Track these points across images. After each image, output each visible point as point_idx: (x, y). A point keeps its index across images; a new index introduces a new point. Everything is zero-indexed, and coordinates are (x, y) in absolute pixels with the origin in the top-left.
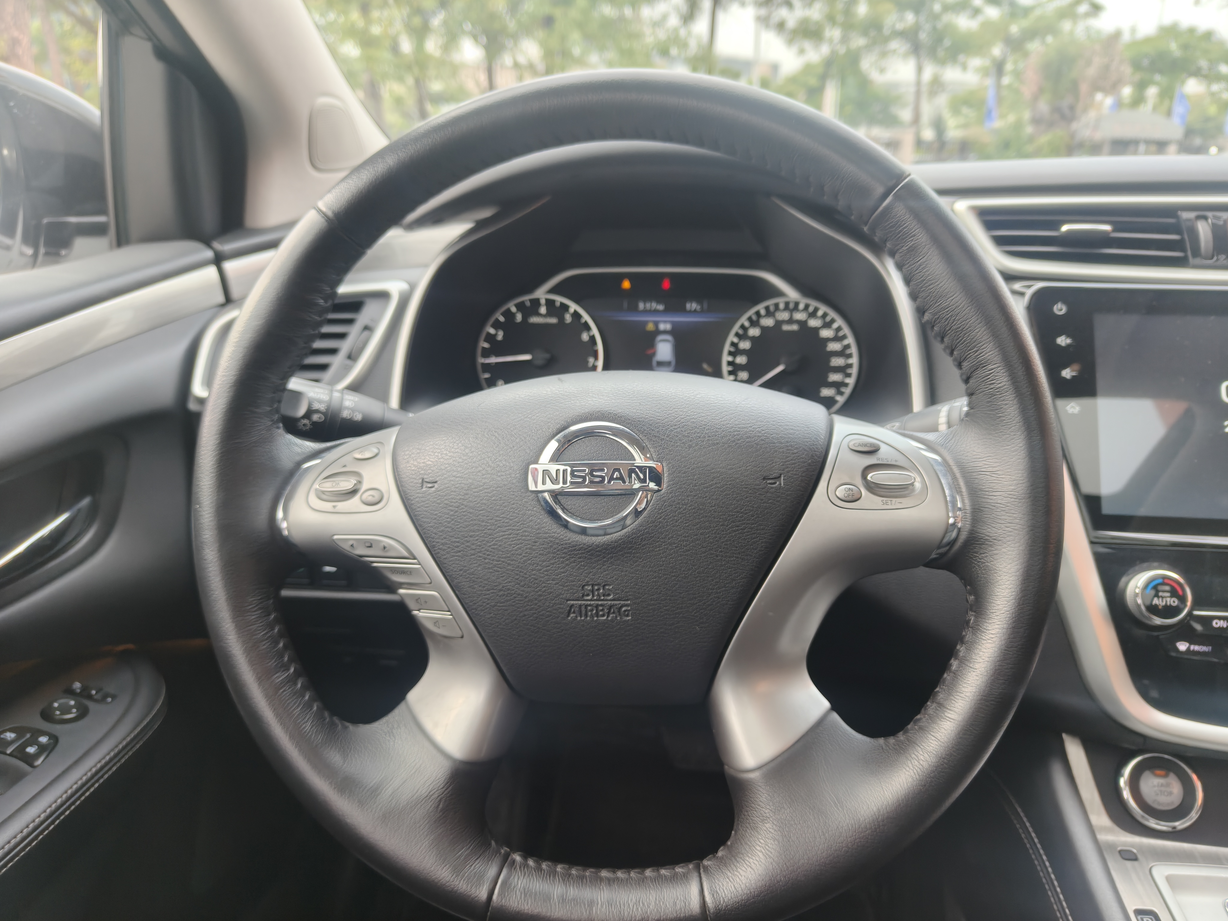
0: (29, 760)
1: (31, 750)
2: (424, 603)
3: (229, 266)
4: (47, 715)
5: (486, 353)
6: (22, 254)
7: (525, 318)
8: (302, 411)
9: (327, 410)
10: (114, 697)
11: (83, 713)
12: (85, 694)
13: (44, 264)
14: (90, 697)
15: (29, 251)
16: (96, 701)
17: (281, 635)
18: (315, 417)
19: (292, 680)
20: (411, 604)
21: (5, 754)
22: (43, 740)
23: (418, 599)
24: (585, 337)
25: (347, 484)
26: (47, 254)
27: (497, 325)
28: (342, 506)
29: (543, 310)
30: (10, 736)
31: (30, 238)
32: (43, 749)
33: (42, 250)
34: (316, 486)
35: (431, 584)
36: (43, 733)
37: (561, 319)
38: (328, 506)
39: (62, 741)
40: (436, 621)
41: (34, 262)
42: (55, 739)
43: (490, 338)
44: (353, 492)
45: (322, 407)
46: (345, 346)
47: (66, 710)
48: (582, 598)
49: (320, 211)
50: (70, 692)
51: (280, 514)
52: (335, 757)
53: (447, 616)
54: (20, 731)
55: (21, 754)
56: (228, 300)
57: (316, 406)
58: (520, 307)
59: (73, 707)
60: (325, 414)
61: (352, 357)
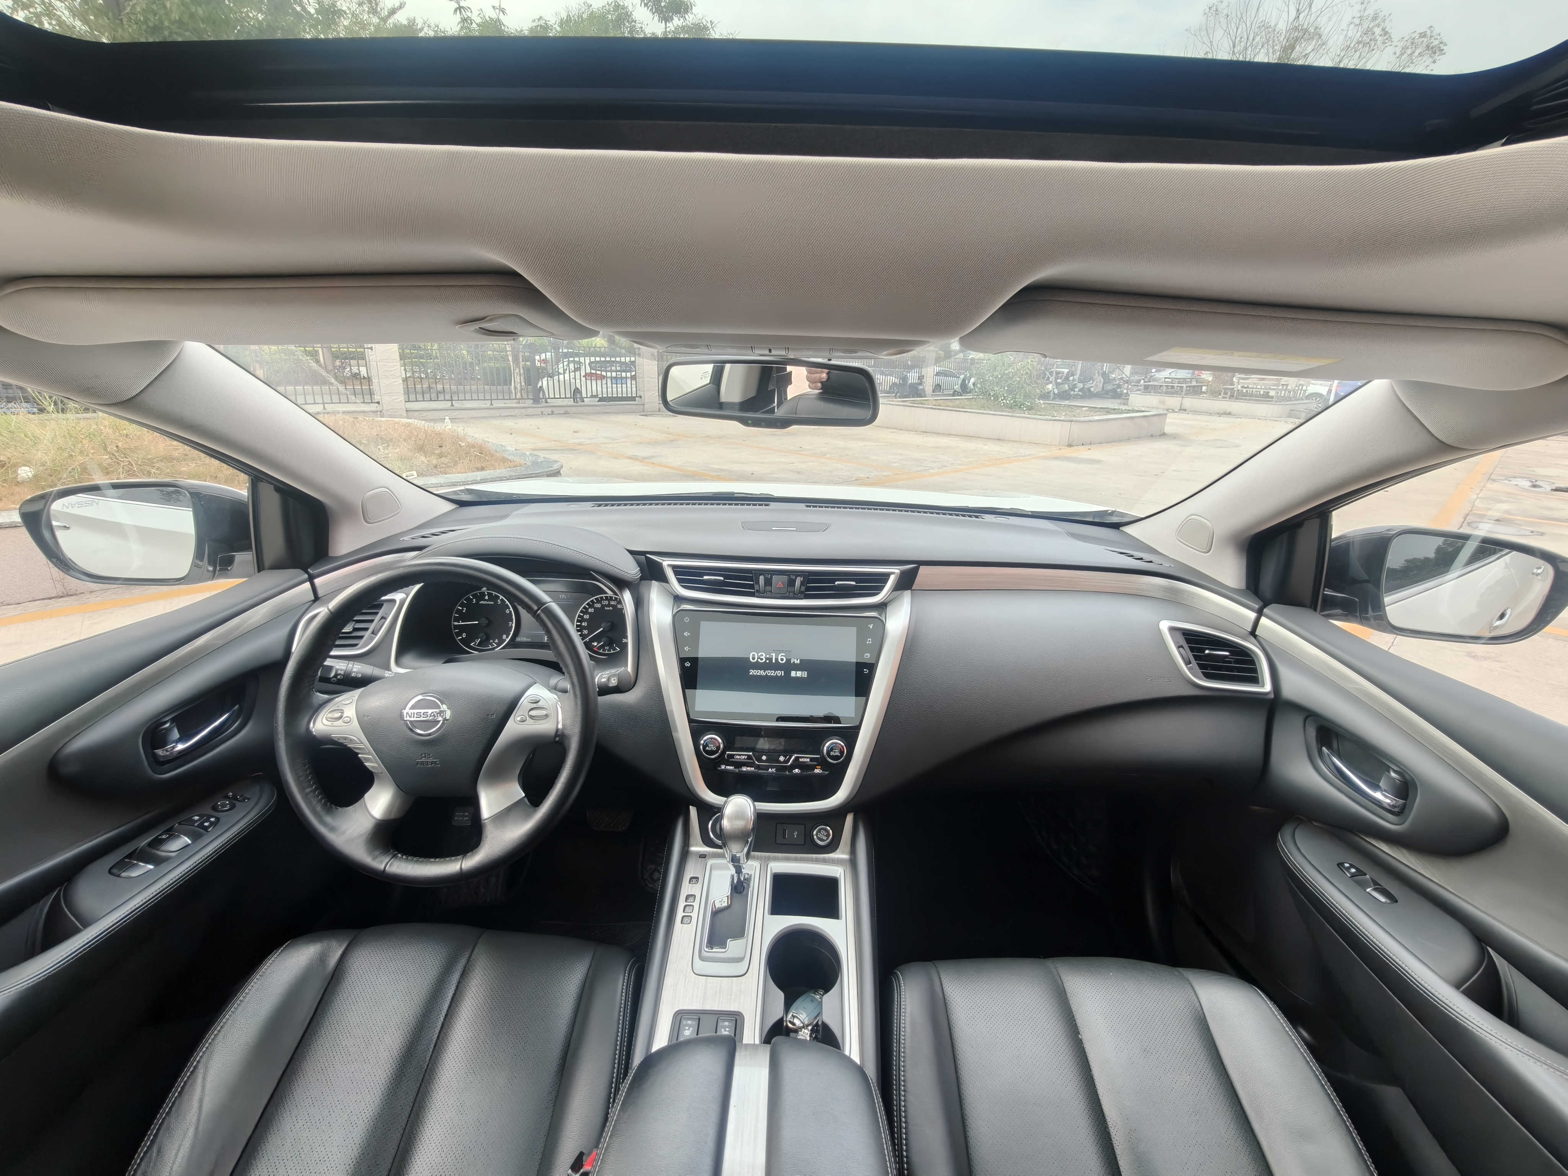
0: (206, 829)
1: (206, 824)
2: (368, 760)
3: (317, 581)
4: (215, 808)
5: (457, 620)
6: (208, 571)
7: (477, 601)
8: (332, 674)
9: (344, 673)
10: (249, 799)
11: (233, 807)
12: (234, 798)
13: (219, 577)
14: (237, 799)
15: (211, 569)
16: (239, 801)
17: (310, 773)
18: (339, 677)
19: (314, 791)
20: (363, 761)
21: (194, 826)
22: (212, 819)
23: (365, 758)
24: (507, 612)
25: (338, 715)
26: (220, 570)
27: (462, 605)
28: (335, 723)
29: (487, 598)
30: (196, 818)
31: (212, 562)
32: (212, 824)
33: (218, 568)
34: (325, 716)
35: (369, 753)
36: (213, 817)
37: (496, 602)
38: (330, 723)
39: (221, 820)
40: (373, 767)
41: (213, 576)
42: (218, 819)
43: (458, 611)
44: (341, 717)
45: (342, 673)
46: (372, 627)
47: (224, 805)
48: (421, 759)
49: (328, 609)
50: (227, 797)
51: (311, 725)
52: (328, 819)
53: (376, 765)
54: (201, 816)
55: (201, 826)
56: (317, 598)
57: (339, 672)
58: (475, 596)
59: (227, 804)
60: (344, 676)
61: (374, 633)
